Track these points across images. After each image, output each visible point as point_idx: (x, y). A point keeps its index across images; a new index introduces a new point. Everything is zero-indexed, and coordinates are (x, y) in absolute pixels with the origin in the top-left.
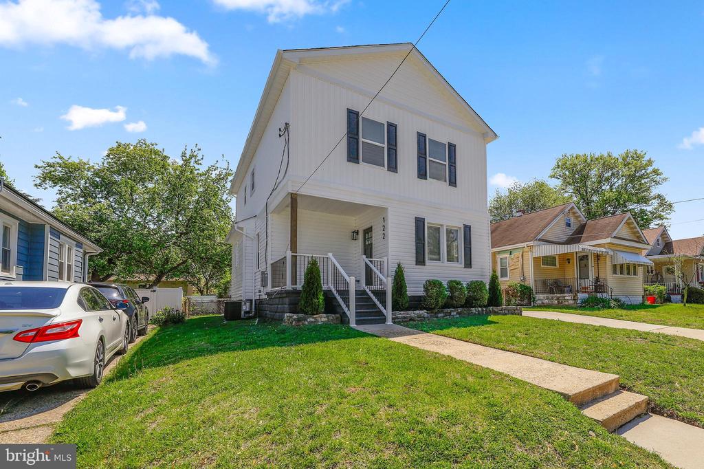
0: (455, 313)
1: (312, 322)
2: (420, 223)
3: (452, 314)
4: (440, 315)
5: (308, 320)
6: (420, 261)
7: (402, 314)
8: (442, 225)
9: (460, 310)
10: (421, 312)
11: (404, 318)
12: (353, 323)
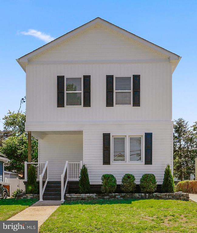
0: (119, 197)
1: (25, 198)
3: (117, 197)
4: (106, 197)
5: (23, 197)
6: (106, 161)
7: (76, 196)
8: (126, 136)
9: (123, 194)
10: (91, 195)
11: (77, 198)
12: (41, 199)
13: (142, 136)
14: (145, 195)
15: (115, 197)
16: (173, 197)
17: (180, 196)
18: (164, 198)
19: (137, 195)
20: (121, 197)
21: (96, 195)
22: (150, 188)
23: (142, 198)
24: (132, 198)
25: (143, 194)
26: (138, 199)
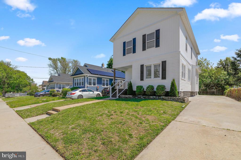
2: (142, 66)
3: (141, 97)
4: (136, 97)
6: (142, 79)
8: (151, 65)
9: (144, 96)
10: (130, 96)
11: (124, 97)
12: (111, 97)
13: (160, 63)
14: (156, 97)
15: (140, 97)
16: (173, 99)
17: (178, 99)
18: (167, 100)
19: (151, 97)
20: (143, 98)
21: (132, 96)
22: (159, 93)
23: (154, 99)
24: (149, 98)
25: (155, 97)
26: (152, 99)
